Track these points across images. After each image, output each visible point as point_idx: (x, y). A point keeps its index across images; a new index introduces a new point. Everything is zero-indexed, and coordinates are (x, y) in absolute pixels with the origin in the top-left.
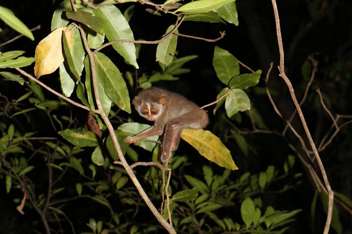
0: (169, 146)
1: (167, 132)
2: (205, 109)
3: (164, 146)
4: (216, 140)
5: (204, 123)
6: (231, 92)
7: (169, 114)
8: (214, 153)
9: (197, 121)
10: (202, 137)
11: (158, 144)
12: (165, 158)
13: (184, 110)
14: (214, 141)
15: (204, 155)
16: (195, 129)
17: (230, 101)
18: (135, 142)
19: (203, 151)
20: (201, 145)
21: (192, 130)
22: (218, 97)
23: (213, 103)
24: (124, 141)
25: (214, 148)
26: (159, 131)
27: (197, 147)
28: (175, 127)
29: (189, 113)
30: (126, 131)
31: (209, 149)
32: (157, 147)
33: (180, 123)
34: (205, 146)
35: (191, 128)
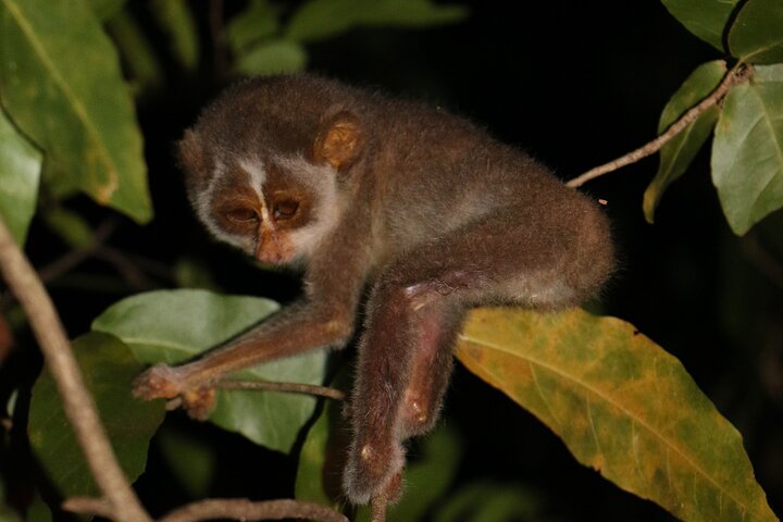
0: (391, 409)
1: (376, 324)
2: (591, 188)
3: (357, 412)
4: (662, 370)
5: (587, 269)
6: (745, 86)
7: (388, 227)
8: (651, 445)
9: (548, 261)
10: (582, 355)
11: (327, 404)
12: (366, 476)
13: (470, 197)
14: (650, 375)
15: (598, 462)
16: (539, 307)
17: (741, 140)
18: (192, 397)
19: (587, 437)
20: (576, 401)
21: (519, 316)
22: (667, 116)
23: (638, 155)
24: (136, 394)
25: (651, 416)
26: (333, 325)
27: (554, 416)
28: (422, 301)
29: (497, 214)
30: (140, 340)
31: (624, 424)
32: (323, 420)
33: (448, 277)
34: (601, 410)
35: (510, 304)
